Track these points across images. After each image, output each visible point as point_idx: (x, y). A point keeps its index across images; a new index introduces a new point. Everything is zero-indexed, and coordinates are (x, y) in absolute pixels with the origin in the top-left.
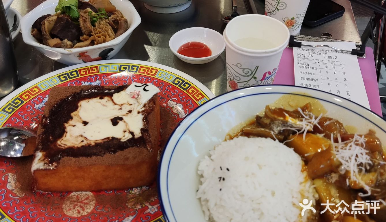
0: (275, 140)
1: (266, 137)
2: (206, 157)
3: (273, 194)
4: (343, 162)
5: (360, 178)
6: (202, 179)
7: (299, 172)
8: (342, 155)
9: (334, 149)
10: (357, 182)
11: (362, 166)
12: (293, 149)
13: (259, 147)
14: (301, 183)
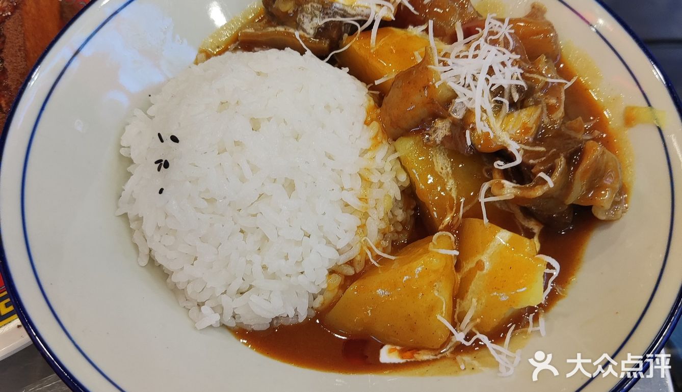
0: (302, 52)
1: (281, 47)
2: (139, 113)
3: (290, 187)
4: (459, 89)
5: (496, 124)
6: (130, 169)
7: (359, 126)
8: (456, 71)
9: (436, 58)
10: (492, 136)
11: (502, 96)
12: (347, 69)
13: (259, 74)
14: (364, 152)
